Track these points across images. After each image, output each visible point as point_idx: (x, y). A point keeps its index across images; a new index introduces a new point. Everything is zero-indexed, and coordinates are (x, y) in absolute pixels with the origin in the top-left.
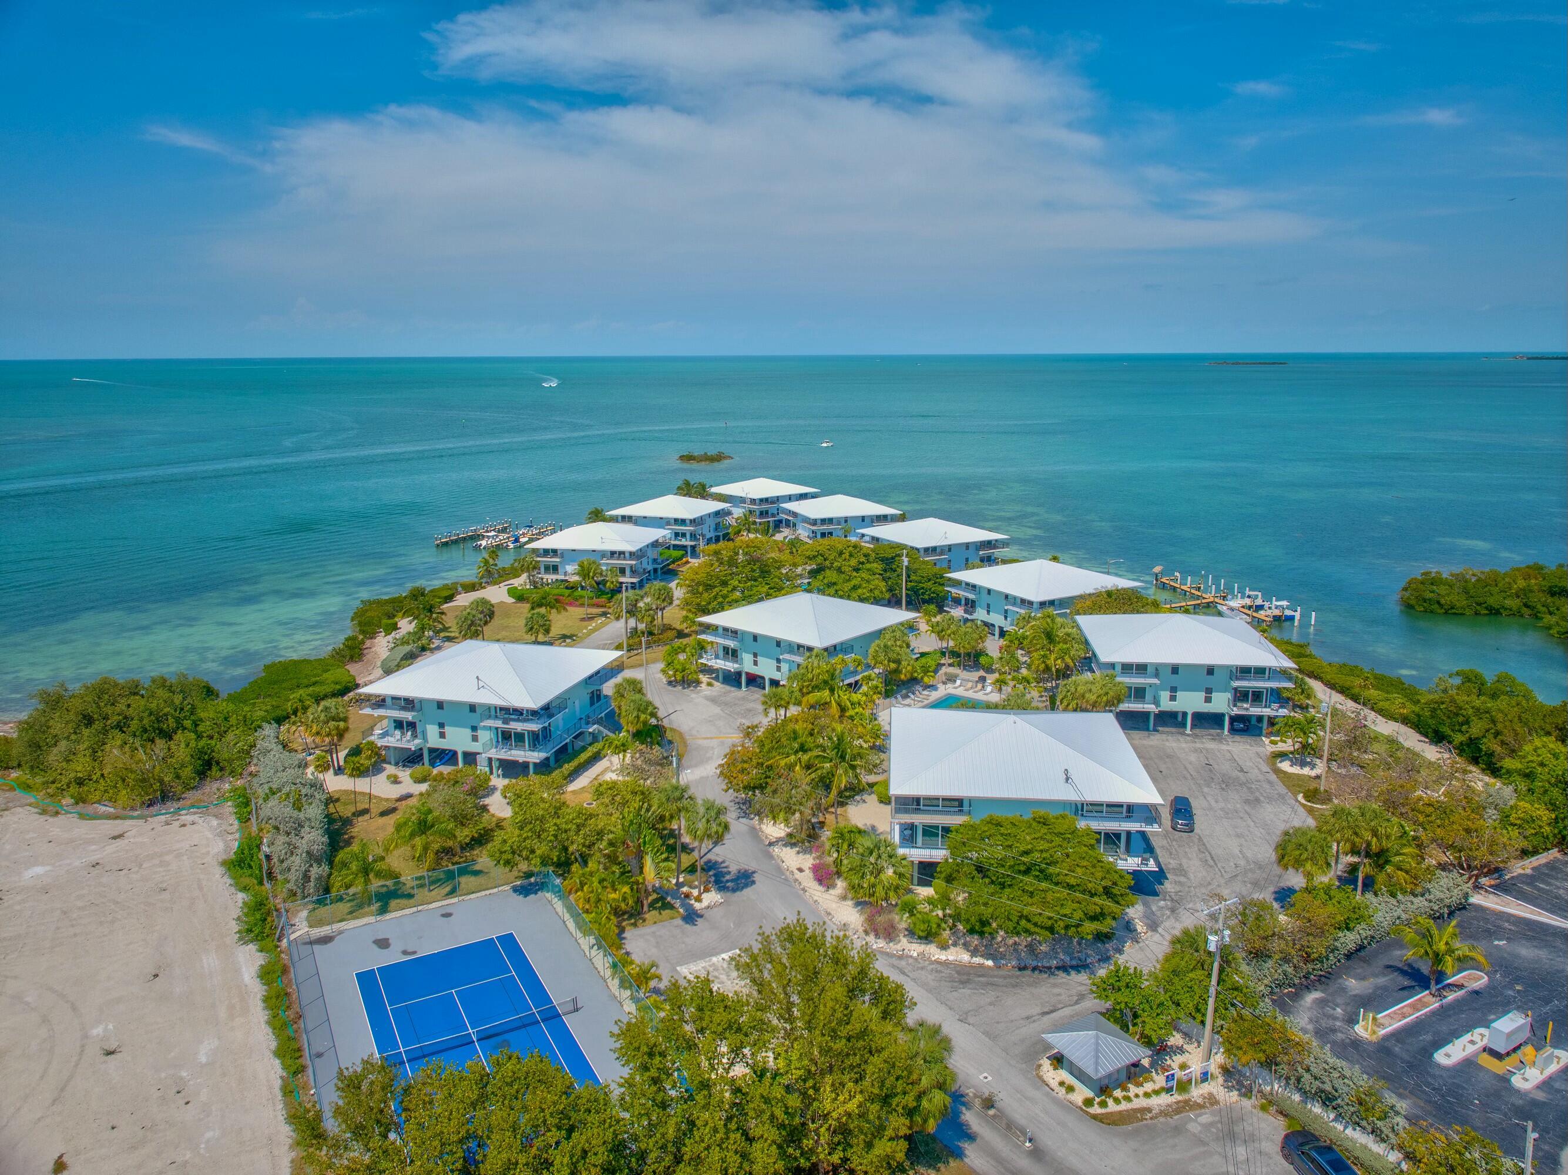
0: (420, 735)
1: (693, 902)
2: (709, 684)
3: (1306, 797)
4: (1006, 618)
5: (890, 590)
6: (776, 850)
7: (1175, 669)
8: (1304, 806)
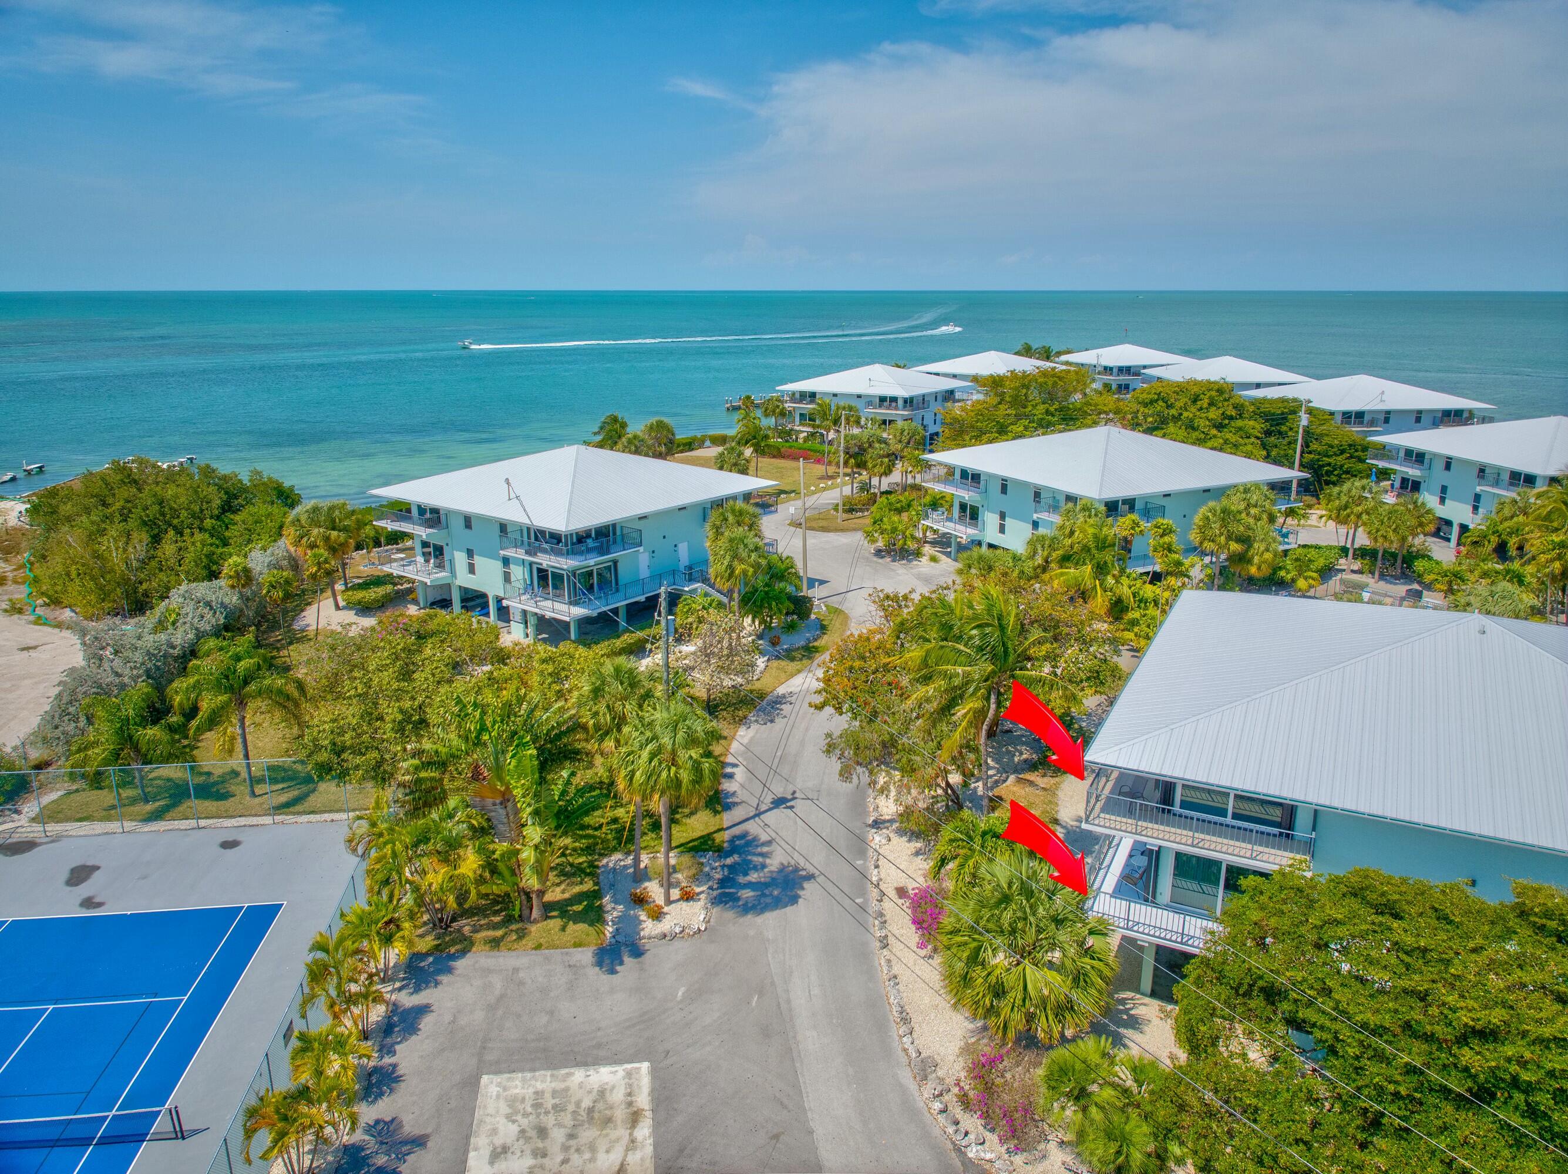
0: (447, 564)
1: (643, 916)
2: (933, 559)
6: (877, 839)
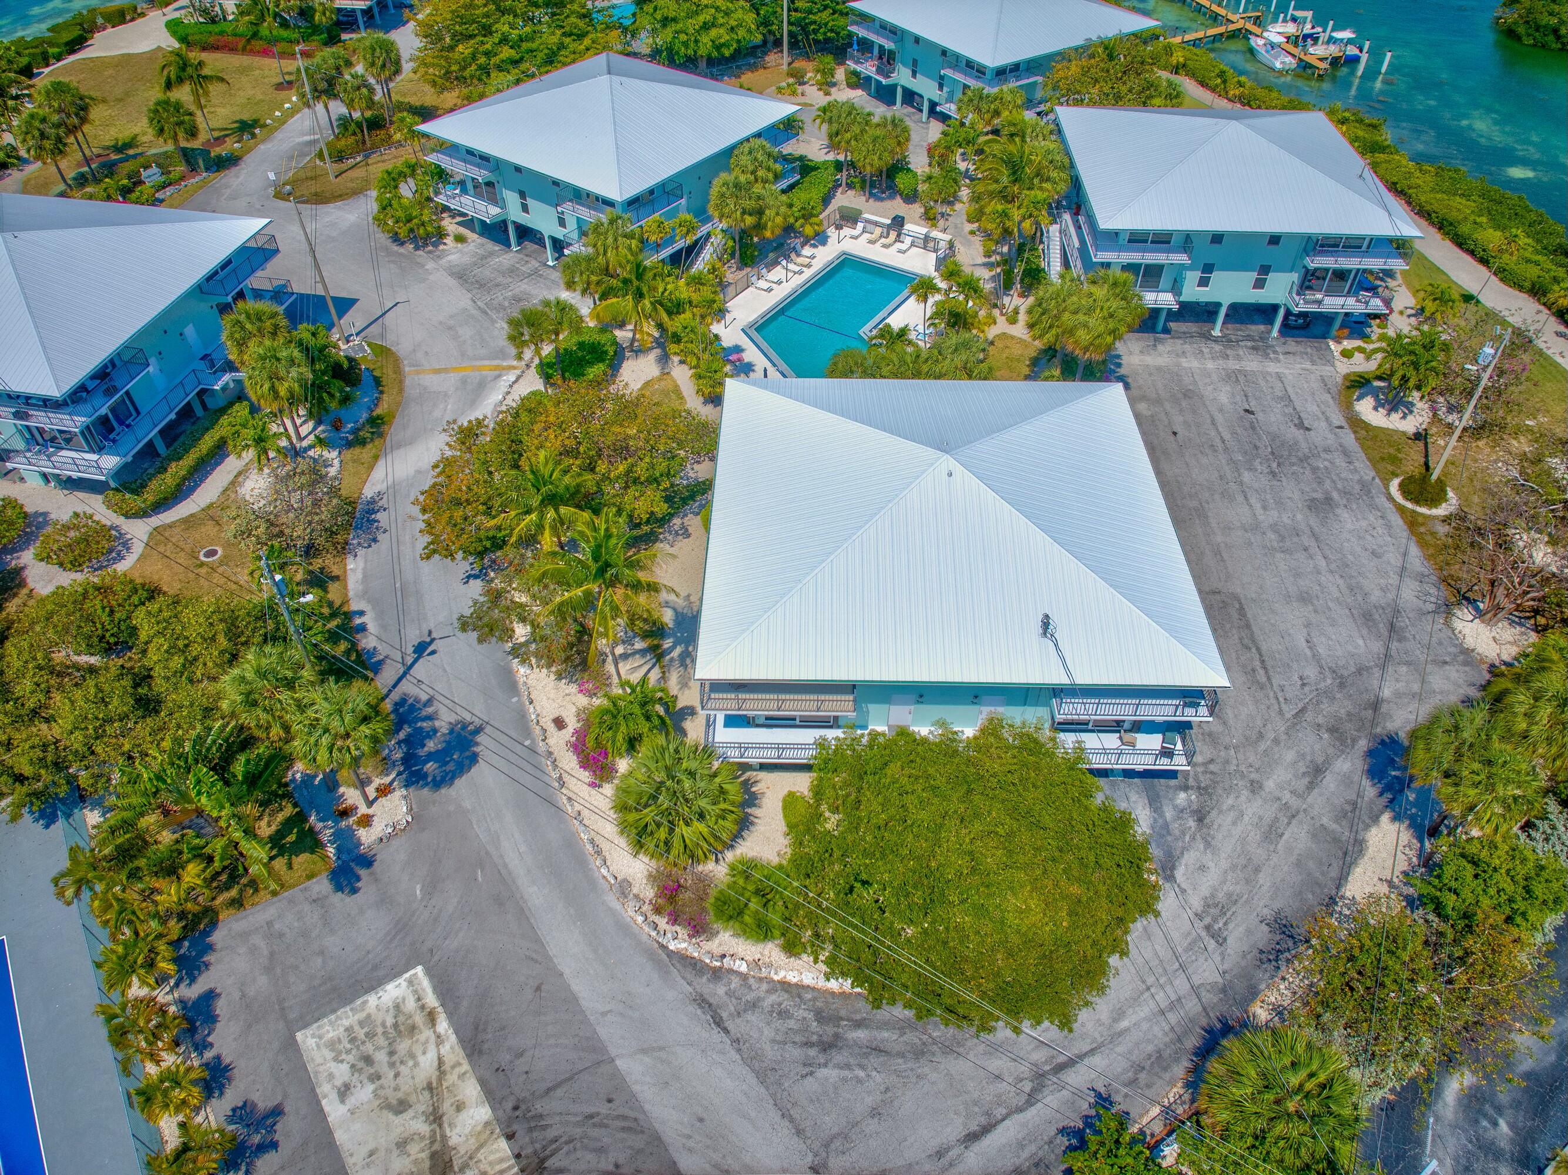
1: (354, 826)
2: (460, 239)
3: (1402, 487)
4: (941, 87)
5: (765, 23)
6: (521, 670)
7: (1217, 238)
8: (1401, 509)
